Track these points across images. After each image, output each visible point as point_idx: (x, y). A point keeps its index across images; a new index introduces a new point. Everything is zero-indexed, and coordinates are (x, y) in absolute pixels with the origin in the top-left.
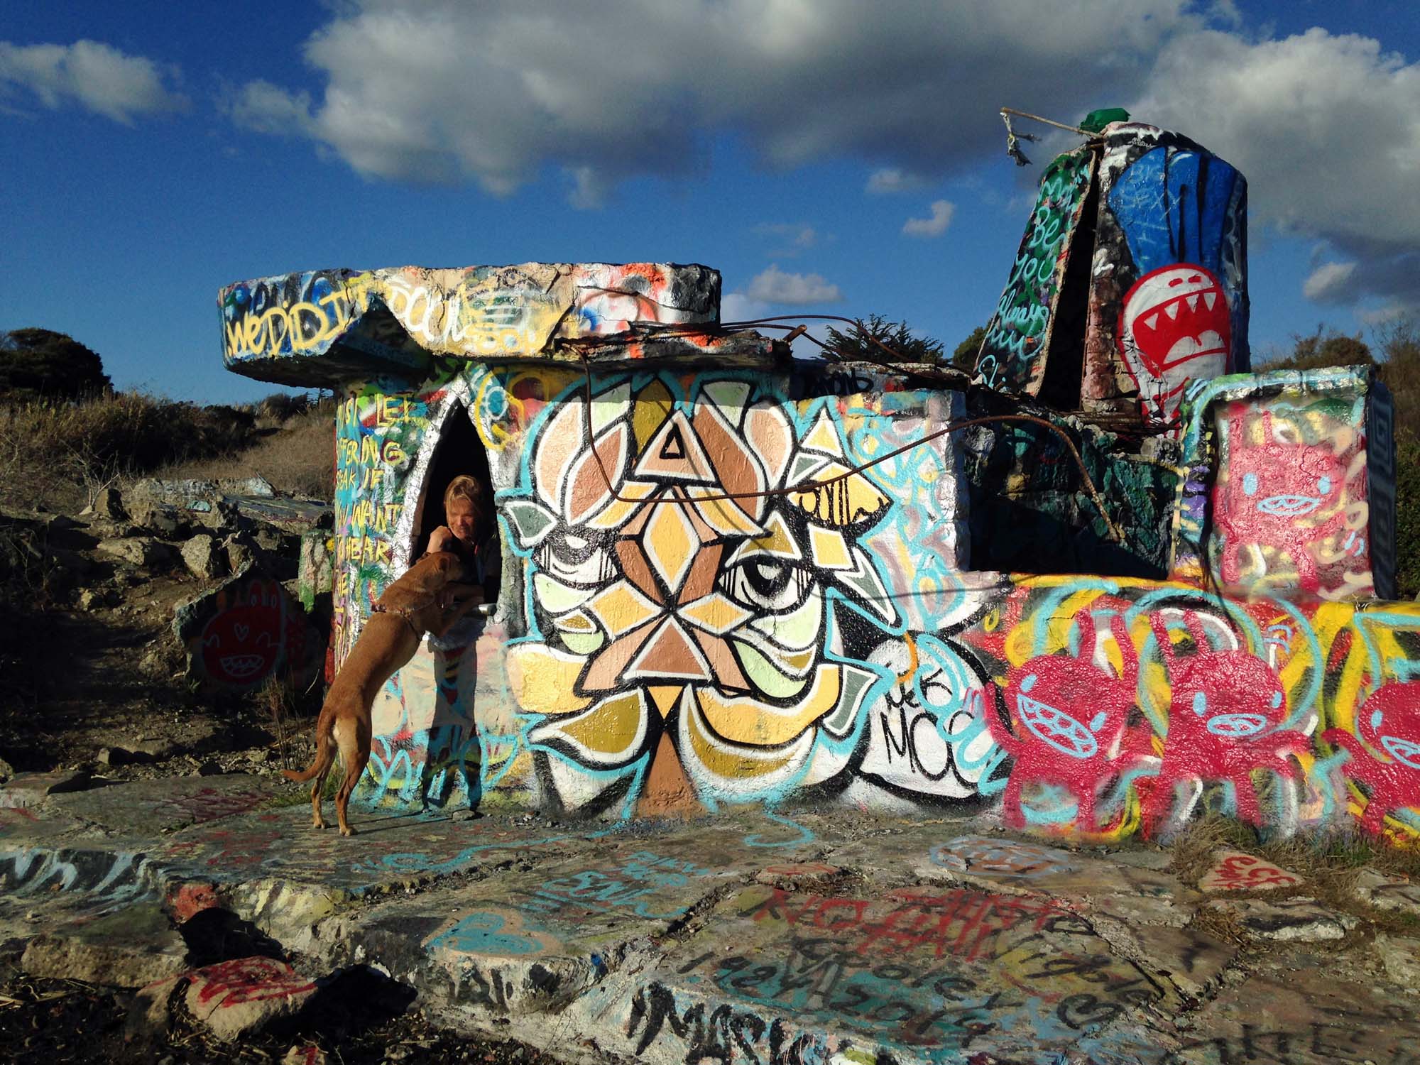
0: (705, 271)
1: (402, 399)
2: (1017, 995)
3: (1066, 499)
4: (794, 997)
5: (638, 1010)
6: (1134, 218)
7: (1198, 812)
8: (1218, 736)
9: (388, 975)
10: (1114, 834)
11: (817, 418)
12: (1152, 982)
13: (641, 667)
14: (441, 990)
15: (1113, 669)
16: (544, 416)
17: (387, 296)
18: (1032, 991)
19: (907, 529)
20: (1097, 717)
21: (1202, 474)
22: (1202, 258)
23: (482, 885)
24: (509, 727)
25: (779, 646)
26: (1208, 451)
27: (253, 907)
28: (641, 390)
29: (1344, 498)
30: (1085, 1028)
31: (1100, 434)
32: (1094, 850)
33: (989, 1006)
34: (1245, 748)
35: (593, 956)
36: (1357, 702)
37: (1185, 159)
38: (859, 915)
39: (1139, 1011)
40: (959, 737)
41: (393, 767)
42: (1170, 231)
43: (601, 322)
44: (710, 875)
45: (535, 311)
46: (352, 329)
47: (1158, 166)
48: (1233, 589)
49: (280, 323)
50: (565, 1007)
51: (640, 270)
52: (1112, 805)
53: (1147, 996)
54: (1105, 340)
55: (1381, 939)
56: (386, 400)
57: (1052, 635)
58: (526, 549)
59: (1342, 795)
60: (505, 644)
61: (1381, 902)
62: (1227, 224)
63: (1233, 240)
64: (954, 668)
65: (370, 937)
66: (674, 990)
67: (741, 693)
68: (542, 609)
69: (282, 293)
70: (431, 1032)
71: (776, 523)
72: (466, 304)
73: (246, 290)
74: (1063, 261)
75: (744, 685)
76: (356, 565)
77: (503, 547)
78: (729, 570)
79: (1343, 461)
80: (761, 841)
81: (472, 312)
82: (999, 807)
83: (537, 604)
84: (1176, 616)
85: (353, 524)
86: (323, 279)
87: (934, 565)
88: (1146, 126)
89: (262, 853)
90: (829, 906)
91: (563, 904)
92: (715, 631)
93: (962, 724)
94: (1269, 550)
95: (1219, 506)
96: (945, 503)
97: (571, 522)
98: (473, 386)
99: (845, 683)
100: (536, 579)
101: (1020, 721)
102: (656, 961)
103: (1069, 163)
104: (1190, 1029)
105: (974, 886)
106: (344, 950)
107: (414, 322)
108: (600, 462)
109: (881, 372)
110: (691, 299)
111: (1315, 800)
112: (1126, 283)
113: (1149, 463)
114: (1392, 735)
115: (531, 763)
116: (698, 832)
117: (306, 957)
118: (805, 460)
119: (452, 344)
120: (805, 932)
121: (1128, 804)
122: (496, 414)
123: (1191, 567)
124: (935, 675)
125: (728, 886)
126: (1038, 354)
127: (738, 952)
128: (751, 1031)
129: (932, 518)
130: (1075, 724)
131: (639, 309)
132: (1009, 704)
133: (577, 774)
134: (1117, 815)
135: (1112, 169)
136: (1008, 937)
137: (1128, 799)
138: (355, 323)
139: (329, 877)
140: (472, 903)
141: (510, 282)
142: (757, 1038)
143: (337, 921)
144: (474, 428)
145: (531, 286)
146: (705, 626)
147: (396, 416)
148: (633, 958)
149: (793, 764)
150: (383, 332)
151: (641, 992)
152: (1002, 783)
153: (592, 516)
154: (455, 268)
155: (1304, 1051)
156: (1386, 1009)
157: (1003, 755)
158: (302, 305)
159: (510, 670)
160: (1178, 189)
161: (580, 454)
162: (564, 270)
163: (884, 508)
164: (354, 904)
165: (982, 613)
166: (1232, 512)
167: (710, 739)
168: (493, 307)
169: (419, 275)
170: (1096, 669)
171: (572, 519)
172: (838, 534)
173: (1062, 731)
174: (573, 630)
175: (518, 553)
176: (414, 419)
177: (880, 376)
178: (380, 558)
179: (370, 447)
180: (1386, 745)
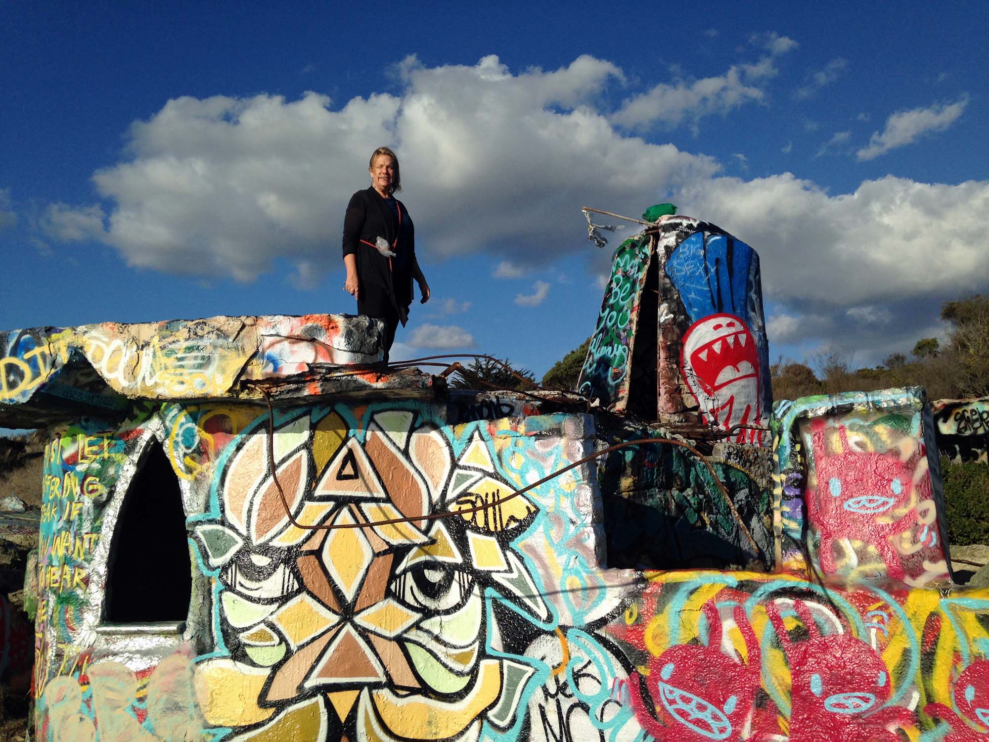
1: (103, 438)
3: (665, 495)
6: (685, 281)
8: (835, 714)
11: (471, 439)
13: (321, 675)
15: (739, 656)
16: (232, 447)
17: (85, 349)
19: (553, 533)
20: (729, 700)
21: (797, 480)
22: (734, 309)
25: (445, 644)
26: (799, 460)
28: (319, 422)
29: (914, 497)
31: (683, 442)
34: (859, 724)
36: (951, 679)
37: (716, 240)
40: (609, 725)
42: (710, 291)
43: (282, 364)
45: (223, 357)
46: (52, 379)
47: (699, 245)
48: (834, 580)
51: (317, 320)
54: (672, 369)
56: (87, 440)
57: (684, 627)
58: (214, 569)
60: (193, 661)
62: (749, 285)
63: (754, 296)
64: (602, 660)
67: (413, 691)
68: (228, 625)
71: (439, 531)
72: (159, 353)
74: (635, 313)
75: (416, 684)
76: (55, 592)
77: (193, 568)
78: (399, 576)
79: (910, 466)
81: (164, 360)
83: (224, 621)
84: (788, 605)
85: (53, 553)
86: (27, 336)
87: (577, 566)
88: (687, 218)
92: (387, 634)
93: (612, 711)
94: (858, 544)
95: (812, 507)
96: (584, 510)
97: (256, 541)
98: (167, 423)
99: (505, 676)
100: (223, 597)
101: (663, 707)
103: (634, 245)
107: (111, 370)
108: (281, 490)
109: (519, 399)
110: (362, 343)
112: (684, 328)
113: (719, 463)
114: (983, 706)
118: (462, 475)
119: (145, 388)
122: (188, 448)
123: (796, 561)
124: (585, 667)
126: (623, 380)
129: (573, 523)
130: (711, 708)
131: (317, 352)
132: (652, 692)
135: (667, 247)
138: (56, 373)
141: (200, 333)
144: (168, 461)
145: (218, 336)
146: (379, 631)
147: (96, 453)
150: (84, 380)
153: (276, 536)
154: (150, 323)
157: (650, 739)
158: (8, 359)
159: (198, 686)
160: (714, 261)
161: (264, 480)
162: (249, 321)
163: (532, 515)
165: (622, 608)
166: (823, 510)
167: (386, 739)
168: (184, 355)
169: (116, 330)
170: (724, 656)
171: (257, 539)
172: (493, 540)
173: (700, 715)
174: (257, 643)
175: (206, 572)
176: (113, 455)
177: (519, 402)
178: (78, 585)
179: (72, 482)
180: (981, 717)
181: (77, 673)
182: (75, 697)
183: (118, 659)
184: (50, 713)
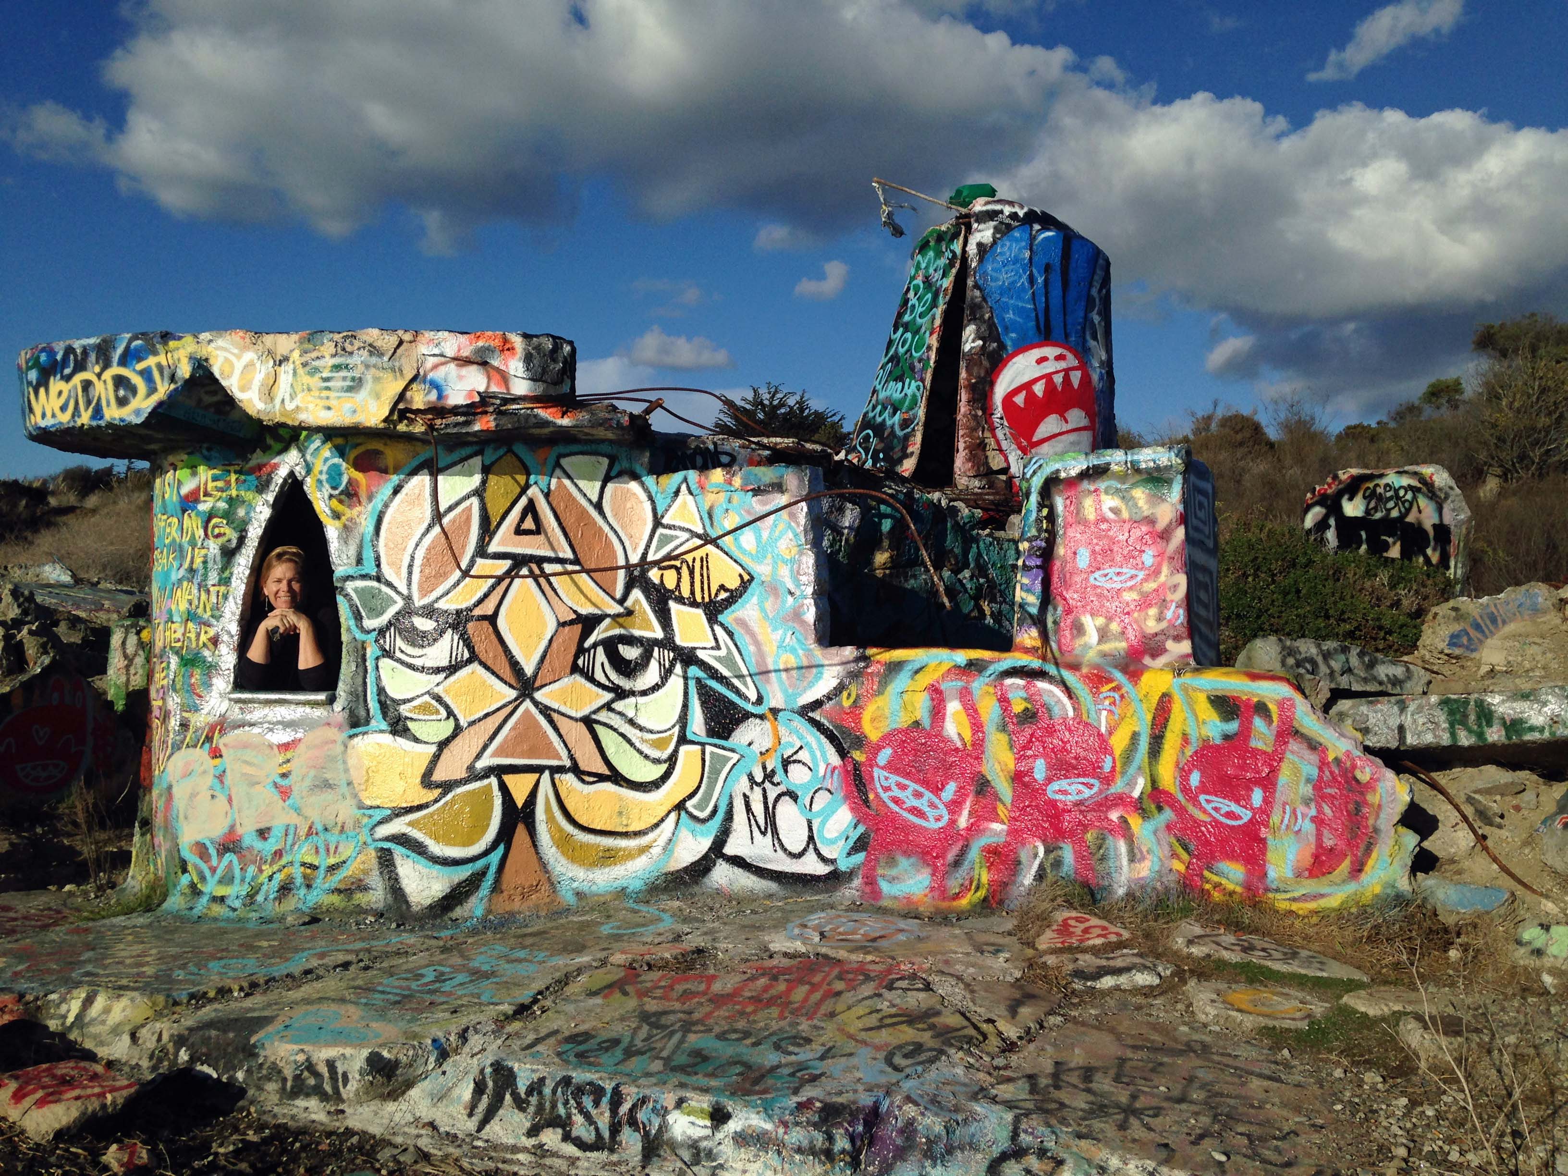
0: (558, 341)
1: (229, 472)
2: (850, 1046)
4: (635, 1064)
5: (479, 1089)
6: (1001, 294)
7: (1040, 876)
9: (215, 1076)
10: (964, 903)
11: (677, 493)
12: (976, 1027)
13: (495, 754)
14: (272, 1087)
15: (962, 739)
16: (388, 490)
17: (211, 361)
18: (864, 1043)
19: (768, 605)
20: (948, 787)
21: (1039, 548)
22: (1067, 336)
23: (318, 985)
24: (349, 824)
25: (641, 729)
26: (1045, 526)
27: (65, 1017)
28: (493, 464)
29: (1165, 570)
30: (908, 1071)
31: (965, 511)
32: (946, 918)
33: (822, 1058)
35: (434, 1041)
36: (1177, 764)
37: (1049, 237)
38: (708, 988)
39: (961, 1054)
40: (819, 814)
41: (219, 872)
42: (1035, 309)
43: (448, 392)
44: (562, 962)
45: (377, 379)
46: (171, 396)
47: (1023, 244)
48: (1069, 659)
49: (91, 389)
50: (404, 1093)
51: (489, 339)
52: (962, 873)
53: (970, 1040)
54: (975, 416)
55: (1192, 983)
56: (211, 473)
57: (905, 708)
58: (368, 632)
59: (1167, 853)
60: (345, 735)
61: (1195, 950)
62: (1090, 304)
63: (1096, 319)
64: (814, 745)
65: (195, 1038)
66: (516, 1067)
67: (601, 778)
68: (387, 696)
69: (93, 357)
70: (261, 1127)
71: (637, 601)
72: (301, 371)
73: (51, 352)
74: (935, 336)
75: (605, 771)
76: (177, 653)
77: (343, 631)
78: (589, 650)
79: (1165, 535)
80: (619, 928)
81: (307, 380)
82: (857, 882)
83: (381, 691)
84: (1018, 686)
85: (173, 607)
86: (139, 342)
87: (794, 642)
88: (1011, 203)
89: (73, 965)
90: (678, 981)
91: (405, 996)
92: (573, 714)
93: (822, 799)
94: (1100, 621)
95: (1055, 579)
96: (804, 579)
97: (419, 602)
98: (308, 457)
99: (707, 763)
100: (381, 664)
101: (877, 795)
102: (499, 1042)
103: (940, 237)
104: (1006, 1067)
105: (826, 957)
106: (167, 1054)
107: (243, 389)
108: (447, 538)
109: (742, 447)
110: (544, 370)
111: (1143, 858)
112: (995, 360)
113: (1010, 540)
114: (1208, 793)
115: (374, 863)
116: (554, 924)
117: (125, 1064)
118: (665, 536)
119: (284, 413)
120: (652, 1006)
121: (977, 872)
122: (334, 488)
123: (1031, 638)
124: (796, 752)
125: (579, 971)
126: (914, 429)
127: (582, 1028)
128: (592, 1097)
129: (791, 593)
130: (928, 795)
131: (489, 379)
132: (866, 778)
133: (425, 871)
134: (967, 883)
135: (980, 245)
136: (849, 997)
137: (977, 866)
138: (176, 390)
139: (148, 984)
140: (307, 1001)
141: (349, 348)
142: (597, 1104)
143: (158, 1025)
144: (310, 503)
145: (371, 353)
146: (563, 709)
147: (221, 490)
148: (475, 1041)
149: (656, 851)
150: (208, 399)
151: (482, 1071)
152: (860, 857)
153: (443, 595)
154: (288, 333)
155: (1107, 1081)
156: (1188, 1044)
157: (861, 829)
158: (116, 370)
159: (352, 762)
160: (1043, 267)
161: (428, 530)
162: (407, 337)
163: (745, 585)
164: (177, 1009)
165: (839, 689)
166: (1067, 586)
167: (569, 828)
168: (330, 375)
169: (248, 340)
170: (947, 740)
171: (420, 599)
172: (700, 612)
173: (916, 803)
174: (421, 717)
175: (359, 636)
176: (243, 493)
177: (742, 451)
178: (204, 645)
179: (193, 523)
180: (1204, 804)
181: (207, 745)
182: (205, 772)
183: (256, 730)
184: (175, 790)
